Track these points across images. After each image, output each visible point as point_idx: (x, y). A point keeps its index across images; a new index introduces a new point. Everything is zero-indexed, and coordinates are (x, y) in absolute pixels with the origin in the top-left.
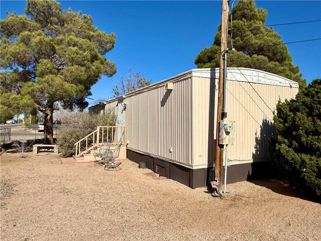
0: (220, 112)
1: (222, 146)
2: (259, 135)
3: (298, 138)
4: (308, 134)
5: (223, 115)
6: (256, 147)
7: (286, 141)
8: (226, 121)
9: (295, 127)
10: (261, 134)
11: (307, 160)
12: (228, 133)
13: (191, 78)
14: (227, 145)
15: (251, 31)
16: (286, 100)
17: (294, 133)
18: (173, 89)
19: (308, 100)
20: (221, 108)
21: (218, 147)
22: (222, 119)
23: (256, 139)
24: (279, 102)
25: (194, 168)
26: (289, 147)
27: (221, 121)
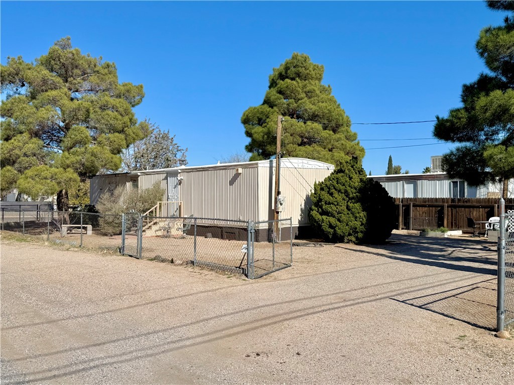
0: (277, 191)
1: (278, 213)
2: (303, 206)
3: (321, 207)
4: (326, 204)
5: (278, 193)
6: (301, 215)
7: (316, 208)
8: (280, 197)
9: (320, 200)
10: (305, 206)
11: (325, 219)
12: (281, 204)
13: (257, 167)
14: (281, 212)
15: (305, 92)
16: (319, 182)
17: (320, 204)
18: (242, 172)
19: (328, 183)
20: (277, 188)
21: (275, 213)
22: (278, 195)
23: (301, 209)
24: (315, 183)
25: (260, 228)
26: (317, 212)
27: (277, 197)
